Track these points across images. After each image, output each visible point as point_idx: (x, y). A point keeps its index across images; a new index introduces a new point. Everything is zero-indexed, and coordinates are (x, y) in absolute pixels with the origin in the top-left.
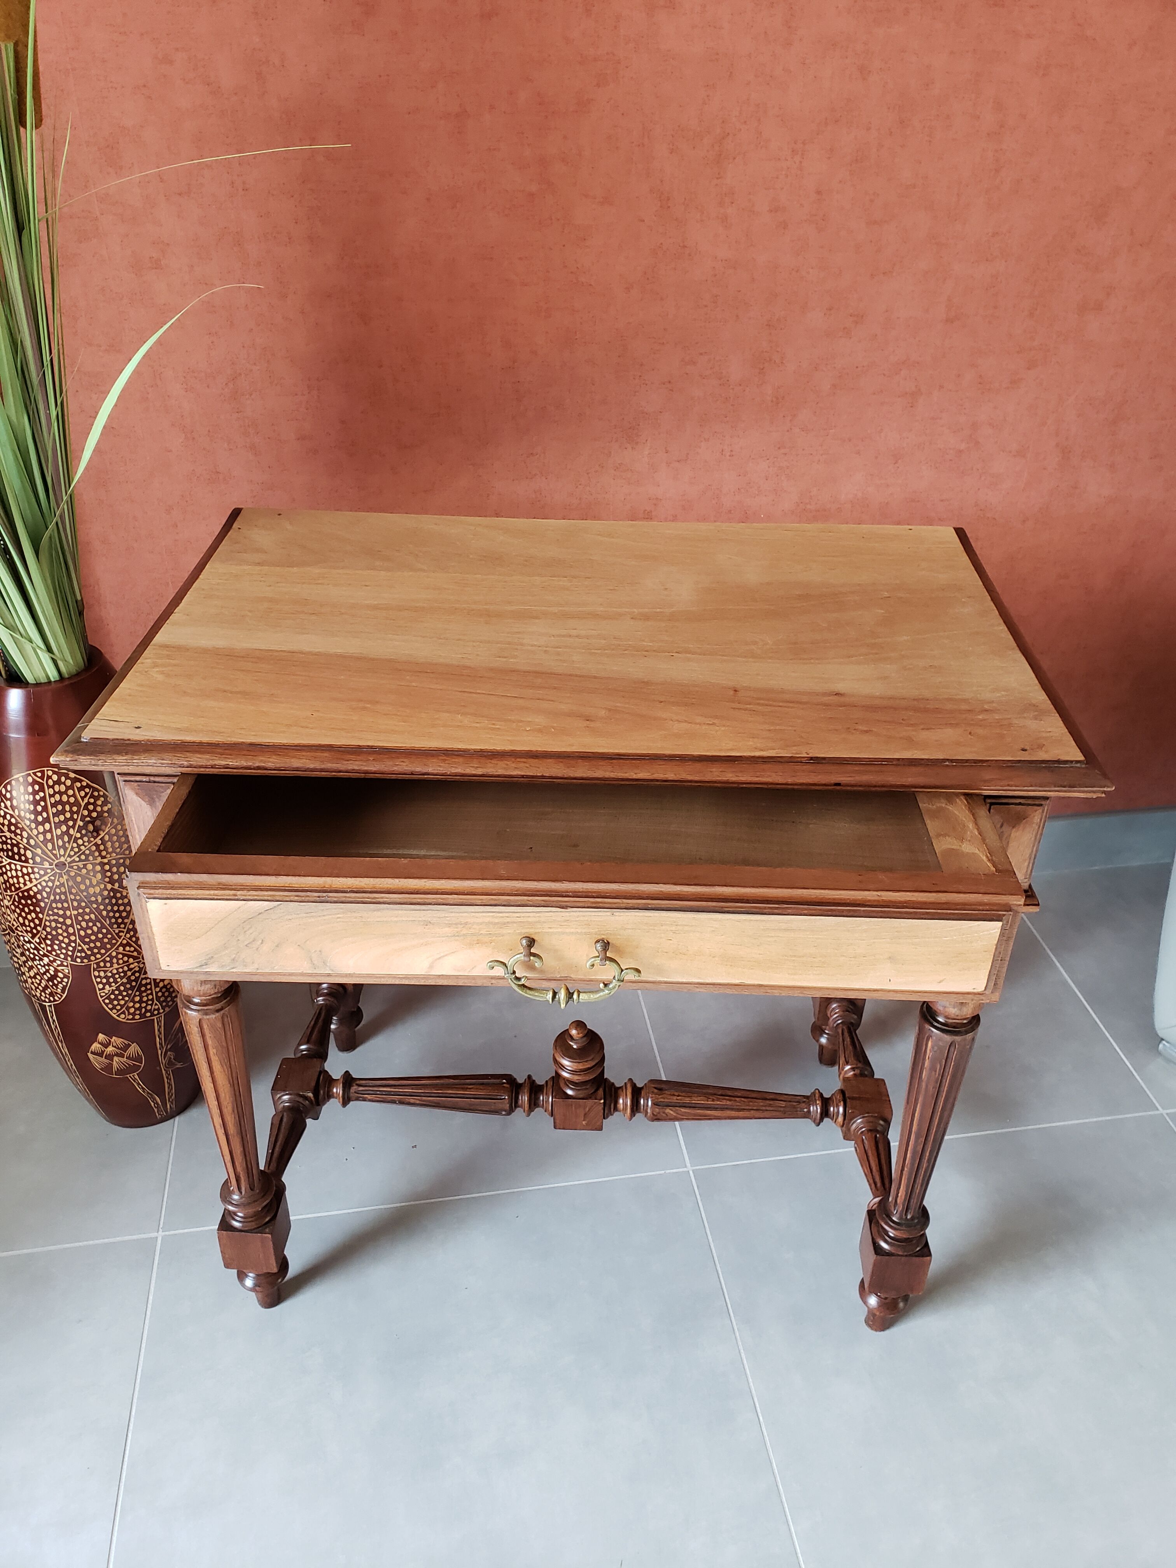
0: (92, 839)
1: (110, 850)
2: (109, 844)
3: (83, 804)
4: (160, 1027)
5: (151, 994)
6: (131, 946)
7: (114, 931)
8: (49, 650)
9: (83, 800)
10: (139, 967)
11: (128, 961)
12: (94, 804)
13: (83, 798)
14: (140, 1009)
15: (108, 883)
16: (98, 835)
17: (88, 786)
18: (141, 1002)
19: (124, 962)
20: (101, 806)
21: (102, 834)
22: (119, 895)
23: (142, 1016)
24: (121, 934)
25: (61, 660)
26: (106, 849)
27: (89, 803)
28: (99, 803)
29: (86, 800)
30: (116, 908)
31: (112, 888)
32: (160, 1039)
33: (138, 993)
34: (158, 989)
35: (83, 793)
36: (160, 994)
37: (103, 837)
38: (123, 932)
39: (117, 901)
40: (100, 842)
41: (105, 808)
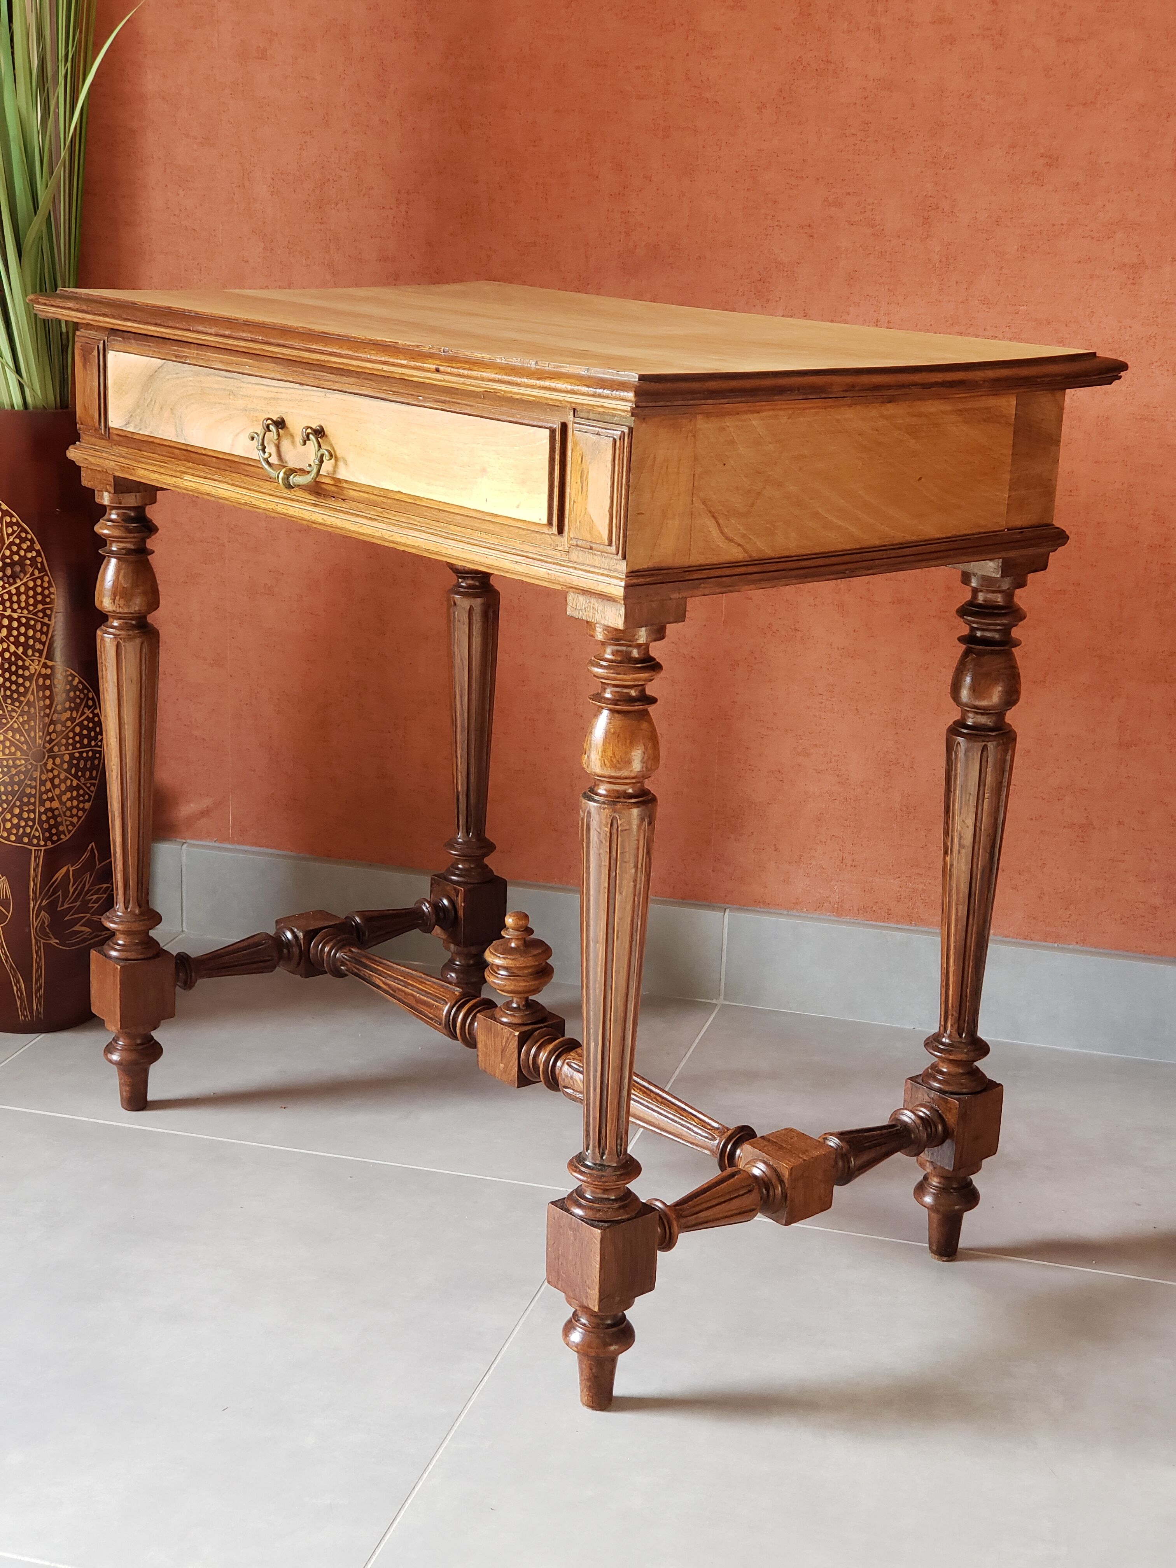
0: (7, 585)
1: (23, 605)
2: (23, 597)
3: (7, 543)
4: (37, 865)
5: (34, 811)
6: (22, 735)
7: (7, 707)
8: (18, 371)
9: (8, 538)
10: (26, 767)
11: (14, 754)
12: (19, 546)
13: (9, 535)
14: (17, 826)
15: (12, 643)
16: (15, 583)
17: (17, 524)
18: (19, 817)
19: (10, 754)
20: (26, 551)
21: (19, 583)
22: (20, 663)
23: (19, 839)
24: (14, 714)
25: (28, 387)
26: (19, 602)
27: (13, 543)
28: (24, 546)
29: (11, 540)
30: (14, 678)
31: (15, 651)
32: (35, 885)
33: (18, 803)
34: (42, 809)
35: (10, 530)
36: (44, 817)
37: (19, 586)
38: (16, 712)
39: (17, 670)
40: (14, 591)
41: (29, 555)
